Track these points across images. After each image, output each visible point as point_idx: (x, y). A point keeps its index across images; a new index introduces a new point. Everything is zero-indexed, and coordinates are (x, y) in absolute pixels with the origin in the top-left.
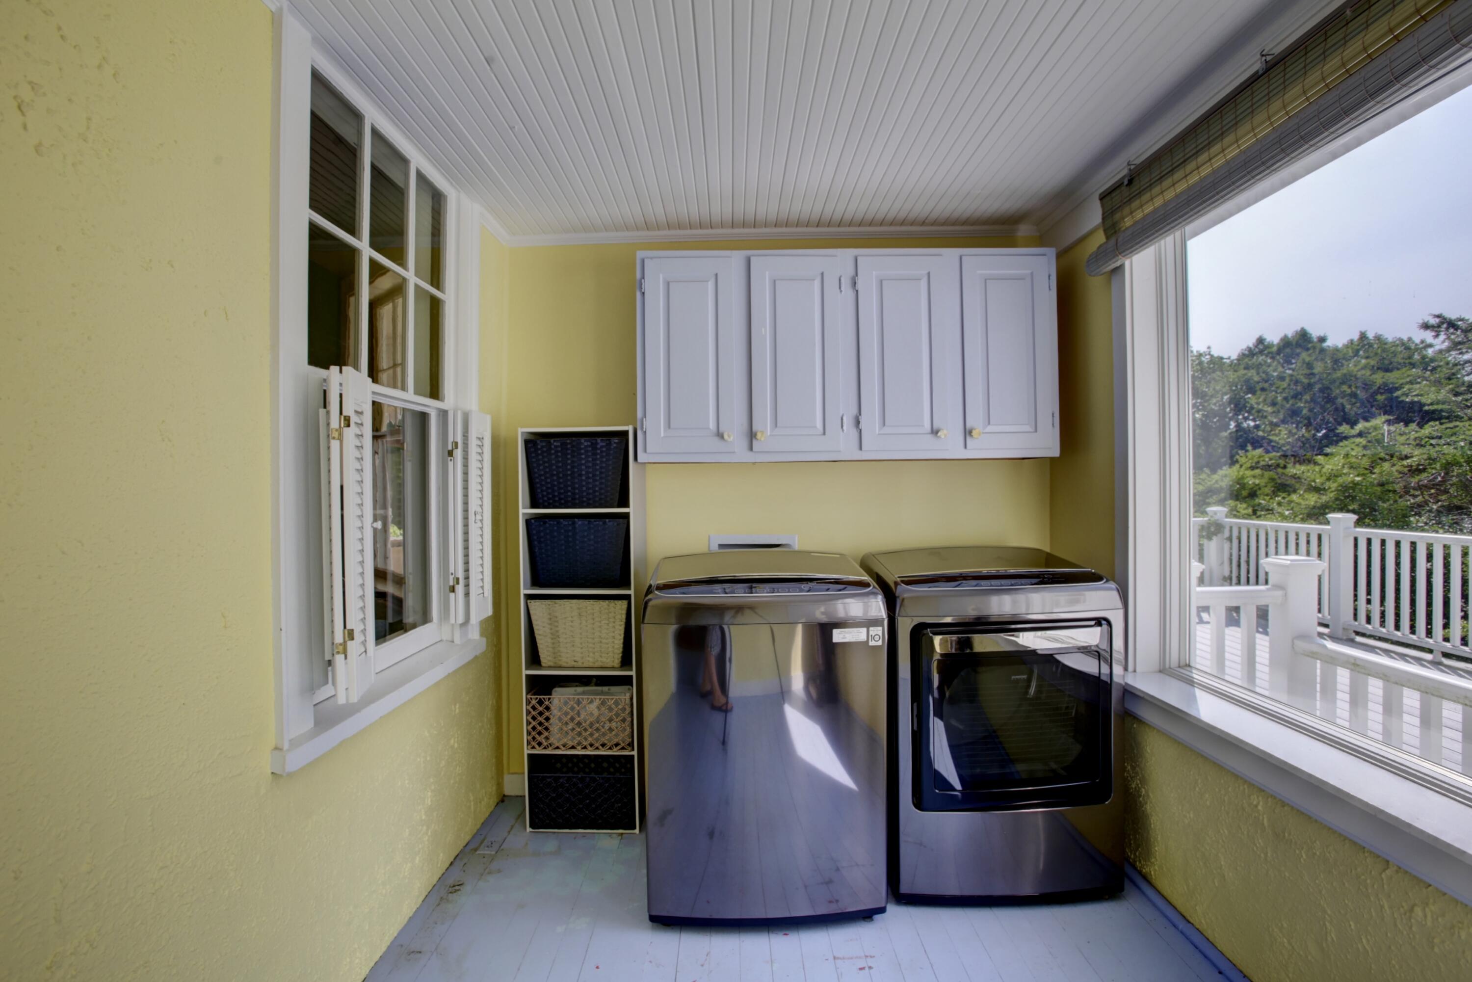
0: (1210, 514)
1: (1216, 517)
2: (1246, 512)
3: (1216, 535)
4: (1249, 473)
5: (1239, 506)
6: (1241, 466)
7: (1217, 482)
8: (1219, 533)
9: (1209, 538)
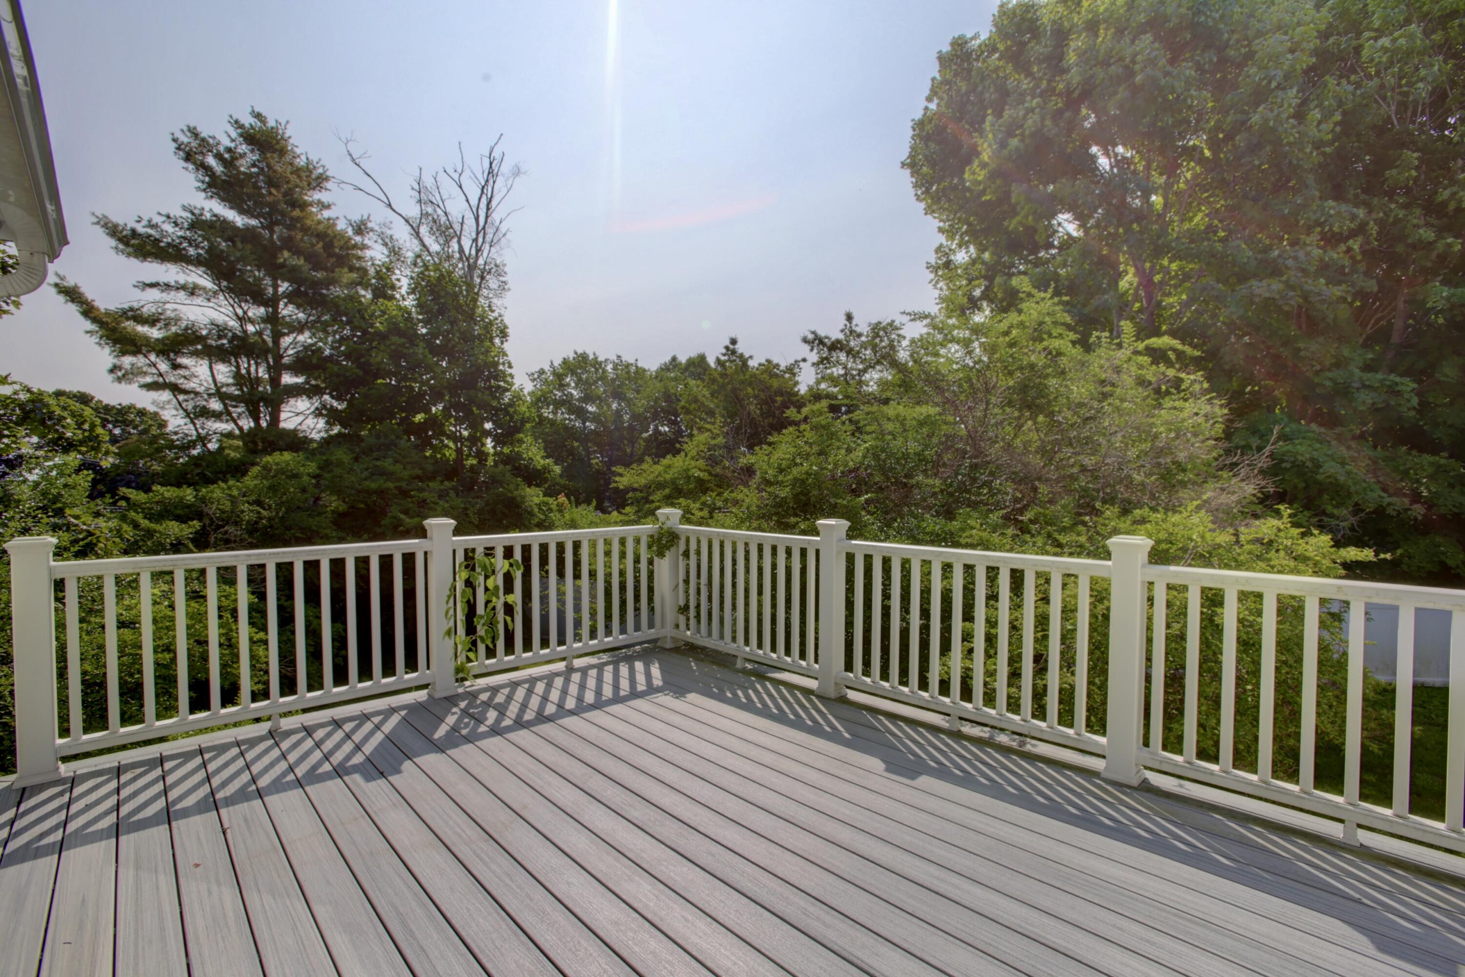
0: (662, 519)
1: (669, 524)
2: (701, 514)
3: (668, 549)
4: (693, 463)
5: (692, 505)
6: (686, 455)
7: (660, 474)
8: (672, 546)
9: (661, 554)
